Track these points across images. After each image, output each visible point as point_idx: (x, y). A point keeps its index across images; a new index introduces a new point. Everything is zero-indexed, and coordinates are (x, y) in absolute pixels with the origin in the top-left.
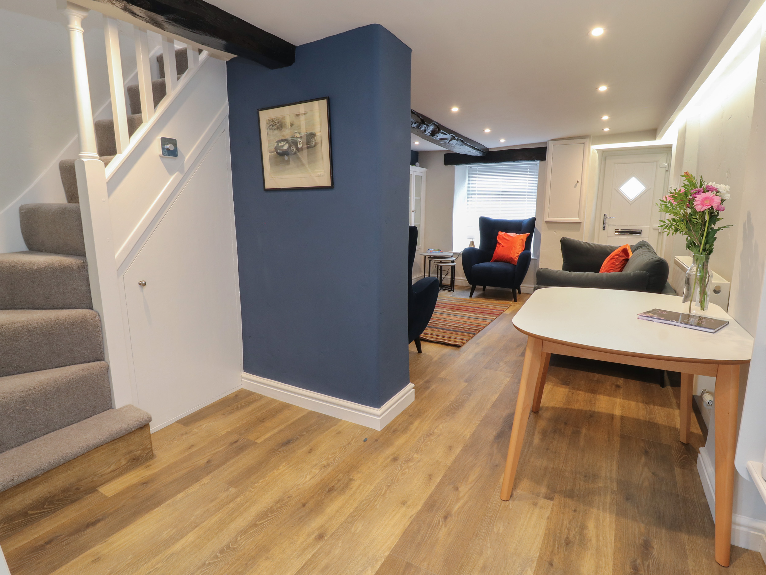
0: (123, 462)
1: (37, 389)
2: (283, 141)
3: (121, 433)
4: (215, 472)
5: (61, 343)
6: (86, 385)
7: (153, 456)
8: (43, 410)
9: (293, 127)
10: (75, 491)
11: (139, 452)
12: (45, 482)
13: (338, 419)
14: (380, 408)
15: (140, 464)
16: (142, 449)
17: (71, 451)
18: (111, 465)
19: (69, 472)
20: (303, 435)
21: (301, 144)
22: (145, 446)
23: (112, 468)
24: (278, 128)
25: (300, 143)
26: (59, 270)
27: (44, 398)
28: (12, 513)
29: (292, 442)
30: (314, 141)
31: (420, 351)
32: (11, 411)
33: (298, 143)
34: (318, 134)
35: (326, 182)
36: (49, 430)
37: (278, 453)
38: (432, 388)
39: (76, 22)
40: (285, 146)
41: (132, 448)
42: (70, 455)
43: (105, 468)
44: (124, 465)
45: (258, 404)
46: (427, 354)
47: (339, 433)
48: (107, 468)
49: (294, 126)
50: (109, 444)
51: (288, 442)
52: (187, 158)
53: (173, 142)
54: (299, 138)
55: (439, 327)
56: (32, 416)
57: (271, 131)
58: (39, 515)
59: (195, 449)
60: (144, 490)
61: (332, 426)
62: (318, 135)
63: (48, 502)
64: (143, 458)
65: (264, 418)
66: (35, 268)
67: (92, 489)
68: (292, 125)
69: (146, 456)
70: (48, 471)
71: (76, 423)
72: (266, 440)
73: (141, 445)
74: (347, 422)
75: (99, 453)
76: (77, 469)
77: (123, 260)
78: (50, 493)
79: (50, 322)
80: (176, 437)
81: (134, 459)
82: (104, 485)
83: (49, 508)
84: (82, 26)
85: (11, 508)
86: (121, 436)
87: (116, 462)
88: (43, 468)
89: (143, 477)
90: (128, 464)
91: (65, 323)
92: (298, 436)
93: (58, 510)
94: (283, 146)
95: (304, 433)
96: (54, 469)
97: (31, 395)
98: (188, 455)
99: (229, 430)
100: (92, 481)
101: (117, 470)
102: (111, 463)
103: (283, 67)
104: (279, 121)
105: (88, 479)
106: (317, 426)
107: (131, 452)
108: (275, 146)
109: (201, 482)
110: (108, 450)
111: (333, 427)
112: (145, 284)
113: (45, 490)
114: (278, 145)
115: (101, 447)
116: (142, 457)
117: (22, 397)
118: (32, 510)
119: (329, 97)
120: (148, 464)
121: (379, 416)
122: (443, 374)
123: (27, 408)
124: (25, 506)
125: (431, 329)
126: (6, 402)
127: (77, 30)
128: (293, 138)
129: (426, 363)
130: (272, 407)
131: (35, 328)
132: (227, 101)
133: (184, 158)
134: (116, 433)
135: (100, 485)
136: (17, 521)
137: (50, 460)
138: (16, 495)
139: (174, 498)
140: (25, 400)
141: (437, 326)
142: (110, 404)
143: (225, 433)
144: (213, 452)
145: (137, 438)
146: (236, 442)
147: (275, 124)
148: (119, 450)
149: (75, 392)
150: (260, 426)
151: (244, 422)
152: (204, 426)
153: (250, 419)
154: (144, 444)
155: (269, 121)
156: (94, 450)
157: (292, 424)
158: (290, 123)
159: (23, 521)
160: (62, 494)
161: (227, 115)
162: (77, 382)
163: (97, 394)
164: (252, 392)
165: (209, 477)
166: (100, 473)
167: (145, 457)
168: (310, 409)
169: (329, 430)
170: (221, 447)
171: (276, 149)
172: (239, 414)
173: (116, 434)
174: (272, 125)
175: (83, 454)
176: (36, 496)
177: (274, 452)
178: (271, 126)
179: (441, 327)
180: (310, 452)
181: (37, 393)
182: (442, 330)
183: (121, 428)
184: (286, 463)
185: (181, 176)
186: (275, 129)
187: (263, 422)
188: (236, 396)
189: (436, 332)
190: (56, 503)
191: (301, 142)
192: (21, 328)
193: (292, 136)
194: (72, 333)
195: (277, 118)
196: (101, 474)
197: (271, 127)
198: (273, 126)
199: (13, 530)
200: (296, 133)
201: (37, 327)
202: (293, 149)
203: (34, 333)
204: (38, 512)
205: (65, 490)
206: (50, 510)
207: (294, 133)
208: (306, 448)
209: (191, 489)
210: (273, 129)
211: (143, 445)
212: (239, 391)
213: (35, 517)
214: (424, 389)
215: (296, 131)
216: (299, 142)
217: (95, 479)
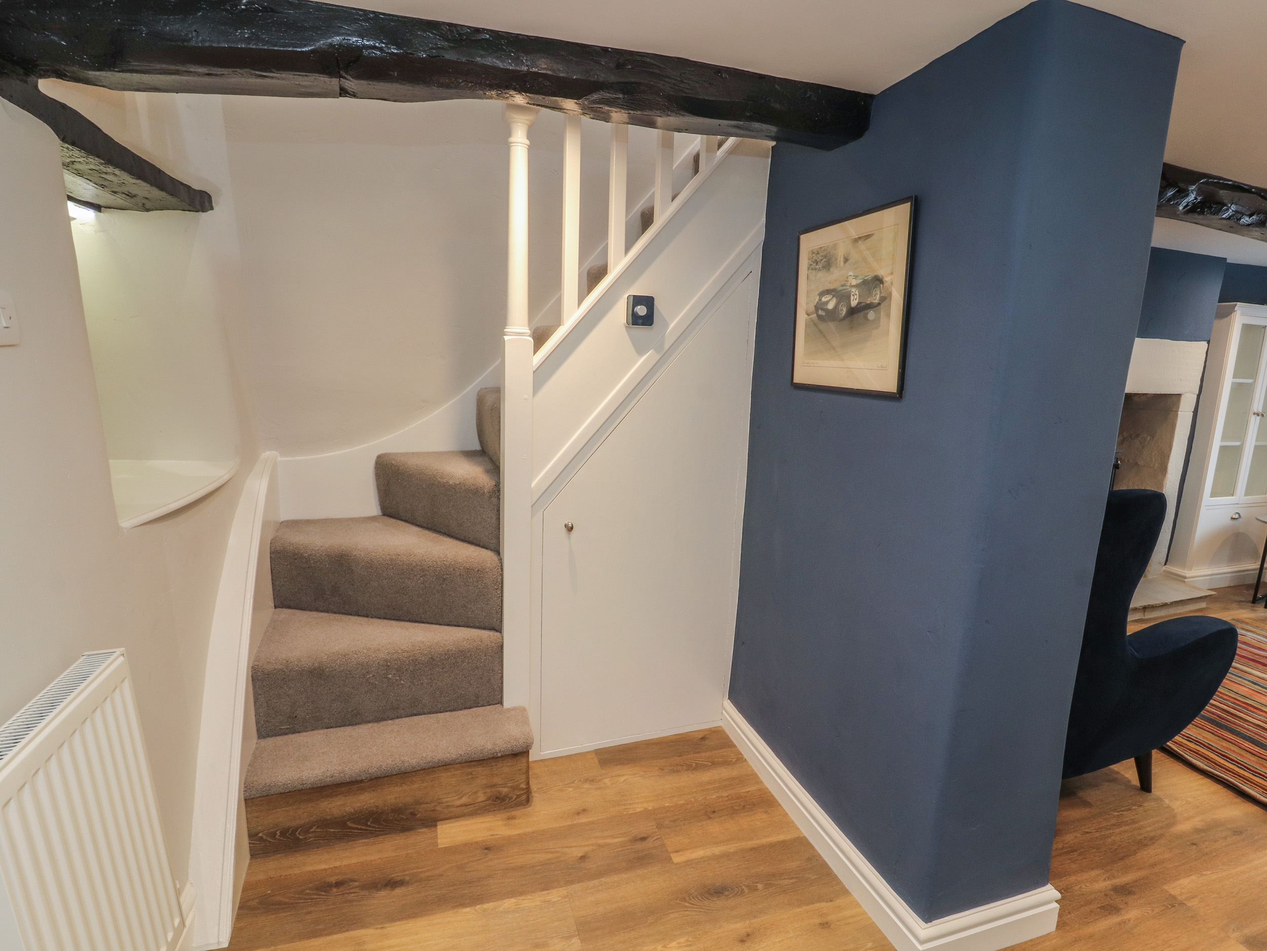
0: (481, 797)
1: (405, 654)
2: (828, 292)
3: (481, 755)
4: (577, 887)
5: (454, 594)
6: (468, 663)
7: (528, 801)
8: (409, 684)
9: (847, 264)
10: (410, 815)
11: (506, 790)
12: (374, 790)
13: (844, 887)
14: (929, 924)
15: (505, 808)
16: (511, 787)
17: (410, 760)
18: (463, 796)
19: (405, 787)
20: (756, 889)
21: (856, 299)
22: (516, 783)
23: (464, 800)
24: (824, 267)
25: (855, 297)
26: (471, 490)
27: (411, 668)
28: (328, 817)
29: (727, 896)
30: (878, 293)
31: (1146, 785)
32: (371, 675)
33: (852, 298)
34: (887, 279)
35: (890, 384)
36: (415, 712)
37: (690, 907)
38: (1128, 916)
39: (519, 132)
40: (831, 302)
41: (496, 780)
42: (406, 764)
43: (453, 796)
44: (482, 802)
45: (724, 773)
46: (1167, 801)
47: (825, 925)
48: (457, 797)
49: (849, 262)
50: (463, 765)
51: (718, 891)
52: (671, 326)
53: (648, 301)
54: (853, 286)
55: (1243, 731)
56: (396, 688)
57: (814, 272)
58: (360, 831)
59: (583, 819)
60: (478, 860)
61: (820, 899)
62: (886, 281)
63: (373, 819)
64: (511, 800)
65: (715, 810)
66: (451, 482)
67: (431, 822)
68: (846, 260)
69: (516, 799)
70: (377, 778)
71: (450, 711)
72: (689, 863)
73: (511, 781)
74: (858, 905)
75: (449, 774)
76: (416, 786)
77: (546, 487)
78: (377, 807)
79: (445, 562)
80: (576, 782)
81: (497, 798)
82: (447, 821)
83: (374, 827)
84: (529, 137)
85: (328, 810)
86: (481, 759)
87: (470, 794)
88: (370, 771)
89: (493, 835)
90: (488, 802)
91: (461, 568)
92: (746, 886)
93: (382, 835)
94: (827, 303)
95: (760, 886)
96: (385, 777)
97: (397, 661)
98: (568, 826)
99: (650, 808)
100: (434, 810)
101: (471, 806)
102: (464, 792)
103: (846, 143)
104: (826, 254)
105: (428, 805)
106: (794, 880)
107: (494, 786)
108: (816, 302)
109: (548, 894)
110: (461, 773)
111: (823, 904)
112: (572, 528)
113: (372, 801)
114: (820, 300)
115: (451, 766)
116: (510, 798)
117: (386, 661)
118: (352, 823)
119: (916, 197)
120: (514, 813)
121: (922, 942)
122: (1182, 886)
123: (390, 676)
124: (345, 814)
125: (1215, 729)
126: (367, 663)
127: (520, 144)
128: (844, 288)
129: (1148, 829)
130: (743, 791)
131: (428, 567)
132: (764, 219)
133: (666, 325)
134: (474, 752)
135: (442, 820)
136: (332, 830)
137: (382, 764)
138: (336, 795)
139: (500, 903)
140: (389, 666)
141: (1240, 726)
142: (499, 697)
143: (641, 809)
144: (601, 842)
145: (506, 768)
146: (643, 839)
147: (820, 258)
148: (477, 777)
149: (452, 669)
150: (700, 824)
151: (681, 802)
152: (622, 779)
153: (693, 800)
154: (516, 780)
155: (813, 253)
156: (442, 768)
157: (753, 849)
158: (844, 256)
159: (339, 832)
160: (393, 815)
161: (761, 242)
162: (457, 657)
163: (481, 678)
164: (731, 741)
165: (562, 891)
166: (447, 802)
167: (514, 800)
168: (805, 833)
169: (810, 907)
170: (619, 837)
171: (817, 308)
172: (686, 779)
173: (475, 754)
174: (816, 261)
175: (425, 769)
176: (359, 805)
177: (684, 900)
178: (814, 262)
179: (1248, 734)
180: (742, 941)
181: (405, 659)
182: (1247, 744)
183: (483, 746)
184: (688, 941)
185: (658, 357)
186: (819, 270)
187: (710, 818)
188: (703, 739)
189: (1225, 744)
190: (383, 823)
191: (856, 294)
192: (415, 564)
193: (843, 283)
194: (467, 584)
195: (824, 247)
196: (447, 804)
197: (814, 264)
198: (817, 264)
199: (327, 839)
200: (851, 276)
201: (431, 567)
202: (843, 310)
203: (427, 573)
204: (360, 827)
205: (397, 810)
206: (374, 829)
207: (847, 277)
208: (740, 927)
209: (530, 899)
210: (816, 269)
211: (513, 781)
212: (713, 729)
213: (354, 832)
214: (1103, 908)
215: (851, 273)
216: (853, 295)
217: (438, 808)
